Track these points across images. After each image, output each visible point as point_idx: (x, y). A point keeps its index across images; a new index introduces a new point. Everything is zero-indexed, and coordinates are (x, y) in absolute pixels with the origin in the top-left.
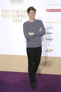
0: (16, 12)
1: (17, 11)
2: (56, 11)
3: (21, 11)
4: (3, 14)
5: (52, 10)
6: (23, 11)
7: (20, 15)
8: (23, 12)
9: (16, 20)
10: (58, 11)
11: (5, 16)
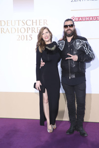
0: (23, 24)
1: (25, 22)
2: (88, 20)
3: (31, 21)
4: (2, 27)
5: (81, 19)
6: (34, 21)
7: (29, 29)
8: (34, 24)
9: (23, 36)
10: (91, 20)
11: (5, 31)
